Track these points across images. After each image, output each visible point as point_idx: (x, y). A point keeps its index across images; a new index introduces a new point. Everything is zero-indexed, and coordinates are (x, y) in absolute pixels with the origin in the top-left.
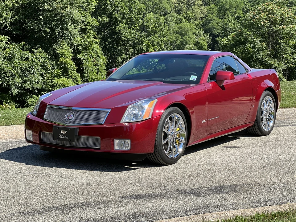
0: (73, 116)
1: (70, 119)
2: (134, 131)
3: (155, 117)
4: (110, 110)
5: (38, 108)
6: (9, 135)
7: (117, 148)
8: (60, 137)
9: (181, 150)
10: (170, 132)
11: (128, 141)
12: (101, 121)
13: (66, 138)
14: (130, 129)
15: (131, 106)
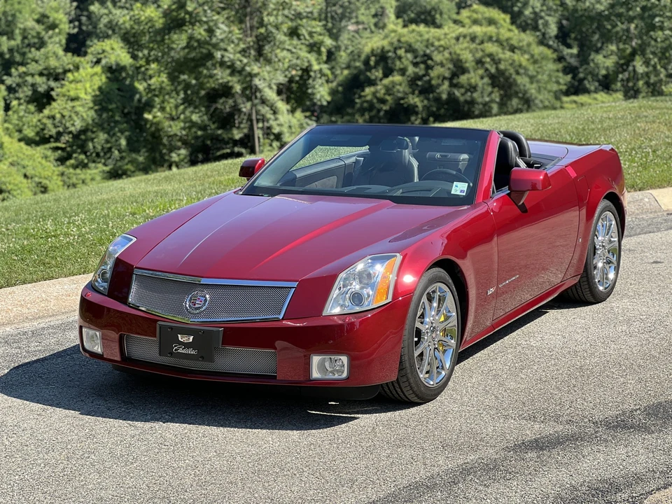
0: (206, 300)
1: (197, 306)
3: (401, 298)
4: (295, 284)
5: (108, 275)
7: (316, 374)
8: (176, 350)
9: (448, 364)
10: (427, 326)
11: (344, 359)
12: (277, 313)
13: (191, 351)
15: (343, 275)
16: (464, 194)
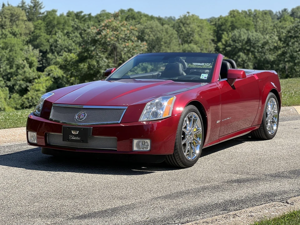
0: (85, 115)
1: (81, 118)
2: (155, 130)
3: (176, 115)
4: (127, 108)
5: (41, 109)
6: (6, 139)
7: (135, 149)
8: (71, 138)
9: (198, 151)
10: (188, 132)
11: (148, 141)
12: (118, 121)
13: (78, 138)
14: (151, 128)
15: (149, 103)
16: (206, 79)
